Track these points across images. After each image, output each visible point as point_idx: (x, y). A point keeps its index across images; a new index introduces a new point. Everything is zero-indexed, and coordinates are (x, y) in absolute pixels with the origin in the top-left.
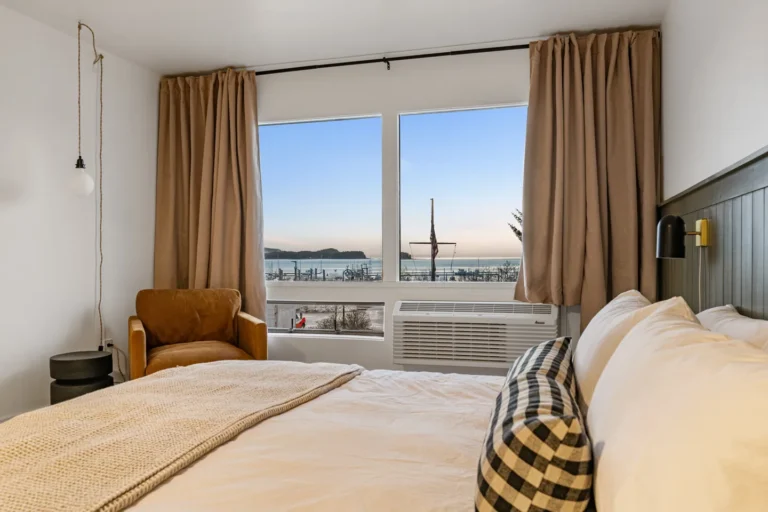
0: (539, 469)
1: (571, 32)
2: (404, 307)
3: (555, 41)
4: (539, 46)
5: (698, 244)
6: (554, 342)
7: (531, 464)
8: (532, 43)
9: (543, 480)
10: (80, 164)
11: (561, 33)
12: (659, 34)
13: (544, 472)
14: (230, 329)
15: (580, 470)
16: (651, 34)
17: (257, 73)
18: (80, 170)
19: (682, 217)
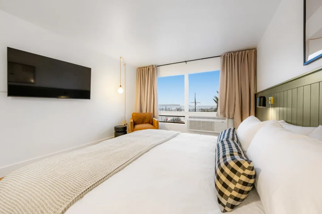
0: (238, 176)
1: (232, 52)
2: (190, 117)
3: (227, 54)
4: (223, 56)
5: (270, 103)
6: (231, 129)
7: (235, 174)
8: (221, 55)
9: (239, 179)
10: (121, 86)
11: (229, 52)
12: (256, 50)
13: (240, 177)
14: (151, 122)
15: (252, 178)
16: (254, 51)
17: (157, 66)
18: (121, 88)
19: (265, 96)
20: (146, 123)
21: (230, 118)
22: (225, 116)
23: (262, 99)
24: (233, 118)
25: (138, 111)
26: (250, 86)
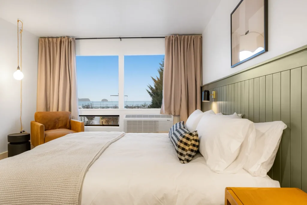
0: (190, 141)
1: (177, 34)
2: (127, 116)
3: (173, 36)
4: (168, 37)
5: (213, 98)
8: (166, 37)
10: (18, 68)
11: (174, 34)
12: (202, 37)
14: (68, 125)
15: (198, 141)
16: (199, 37)
17: (76, 39)
18: (18, 70)
19: (209, 90)
20: (59, 128)
21: (176, 116)
22: (170, 113)
23: (206, 93)
24: (179, 116)
25: (42, 109)
26: (196, 77)
